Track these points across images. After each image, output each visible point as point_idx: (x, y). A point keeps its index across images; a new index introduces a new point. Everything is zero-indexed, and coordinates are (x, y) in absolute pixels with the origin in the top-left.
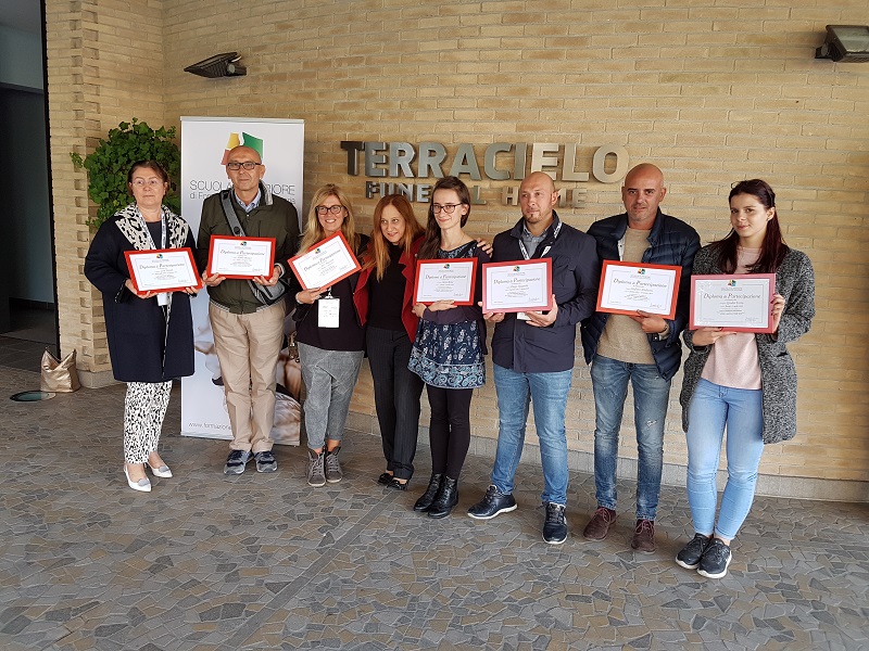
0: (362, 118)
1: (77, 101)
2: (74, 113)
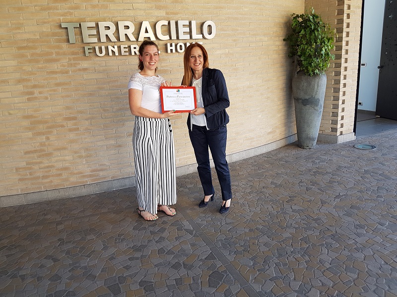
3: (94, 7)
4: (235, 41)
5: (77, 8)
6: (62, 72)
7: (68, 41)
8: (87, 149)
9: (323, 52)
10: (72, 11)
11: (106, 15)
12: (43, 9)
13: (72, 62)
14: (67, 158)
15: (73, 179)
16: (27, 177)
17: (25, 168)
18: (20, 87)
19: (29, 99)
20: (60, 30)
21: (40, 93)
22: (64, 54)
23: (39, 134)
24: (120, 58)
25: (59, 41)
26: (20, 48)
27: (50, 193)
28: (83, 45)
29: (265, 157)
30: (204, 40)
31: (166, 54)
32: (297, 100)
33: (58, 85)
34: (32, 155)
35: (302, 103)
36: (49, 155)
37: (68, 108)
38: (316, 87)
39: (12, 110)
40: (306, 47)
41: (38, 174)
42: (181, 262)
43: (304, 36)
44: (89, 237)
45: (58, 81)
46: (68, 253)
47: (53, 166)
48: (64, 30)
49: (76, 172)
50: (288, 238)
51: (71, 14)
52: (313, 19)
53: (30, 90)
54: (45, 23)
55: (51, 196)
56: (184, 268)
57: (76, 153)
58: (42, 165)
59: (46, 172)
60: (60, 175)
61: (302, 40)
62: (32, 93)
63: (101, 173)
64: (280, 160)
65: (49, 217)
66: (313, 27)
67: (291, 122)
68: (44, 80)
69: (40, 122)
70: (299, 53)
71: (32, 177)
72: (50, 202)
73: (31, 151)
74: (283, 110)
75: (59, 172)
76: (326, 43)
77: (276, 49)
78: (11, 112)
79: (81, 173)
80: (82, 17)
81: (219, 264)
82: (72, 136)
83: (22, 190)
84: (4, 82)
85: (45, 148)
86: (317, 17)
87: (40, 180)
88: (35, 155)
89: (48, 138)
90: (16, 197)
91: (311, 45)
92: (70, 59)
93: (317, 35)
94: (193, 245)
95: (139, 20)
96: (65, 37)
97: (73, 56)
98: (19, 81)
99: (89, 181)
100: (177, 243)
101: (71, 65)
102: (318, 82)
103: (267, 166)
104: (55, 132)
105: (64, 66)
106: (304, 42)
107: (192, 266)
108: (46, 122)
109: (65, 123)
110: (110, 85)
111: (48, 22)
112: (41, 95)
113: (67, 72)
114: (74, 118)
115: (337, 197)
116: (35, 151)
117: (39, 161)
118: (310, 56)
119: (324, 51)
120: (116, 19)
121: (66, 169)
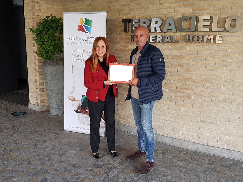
0: (130, 10)
1: (33, 9)
2: (32, 13)
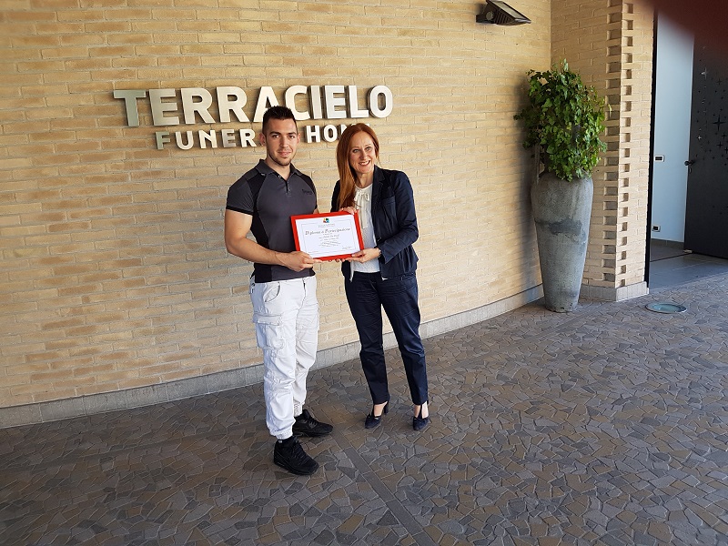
3: (173, 61)
4: (426, 120)
5: (142, 63)
6: (114, 179)
7: (126, 122)
8: (158, 319)
9: (587, 138)
10: (133, 69)
11: (194, 75)
12: (81, 66)
13: (133, 160)
14: (122, 335)
15: (133, 375)
16: (48, 372)
17: (43, 356)
18: (37, 207)
19: (52, 229)
20: (111, 104)
21: (73, 216)
22: (119, 146)
23: (71, 291)
24: (221, 151)
25: (110, 123)
26: (38, 136)
27: (88, 400)
28: (153, 130)
29: (487, 327)
30: (373, 120)
31: (303, 144)
32: (541, 223)
33: (106, 201)
34: (56, 331)
35: (551, 229)
36: (89, 330)
37: (124, 243)
38: (574, 201)
39: (22, 248)
40: (555, 129)
41: (67, 367)
42: (333, 531)
43: (551, 110)
44: (161, 485)
45: (107, 195)
46: (122, 514)
47: (94, 352)
48: (119, 103)
49: (137, 361)
50: (529, 480)
51: (131, 74)
52: (566, 79)
53: (55, 211)
54: (83, 90)
55: (92, 406)
56: (339, 541)
57: (138, 325)
58: (75, 350)
59: (83, 361)
60: (109, 367)
61: (548, 117)
62: (59, 217)
63: (185, 363)
64: (514, 333)
65: (87, 446)
66: (566, 94)
67: (532, 264)
68: (81, 192)
69: (73, 270)
70: (543, 141)
71: (56, 371)
72: (90, 417)
73: (55, 324)
74: (516, 242)
75: (107, 362)
76: (591, 122)
77: (501, 133)
78: (20, 251)
79: (147, 363)
80: (151, 79)
81: (403, 532)
82: (131, 294)
83: (38, 396)
84: (7, 196)
85: (81, 317)
86: (573, 77)
87: (71, 378)
88: (63, 331)
89: (86, 300)
90: (27, 408)
91: (564, 126)
92: (128, 156)
93: (573, 108)
94: (354, 498)
95: (255, 83)
96: (120, 116)
97: (135, 150)
98: (35, 196)
99: (161, 377)
100: (326, 494)
101: (130, 166)
102: (578, 192)
103: (490, 345)
104: (100, 287)
105: (118, 167)
106: (552, 121)
107: (352, 538)
108: (84, 270)
109: (118, 272)
110: (203, 200)
111: (90, 89)
112: (76, 220)
113: (123, 179)
114: (136, 262)
115: (617, 402)
116: (63, 324)
117: (68, 341)
118: (564, 146)
119: (589, 136)
120: (213, 83)
121: (119, 355)
